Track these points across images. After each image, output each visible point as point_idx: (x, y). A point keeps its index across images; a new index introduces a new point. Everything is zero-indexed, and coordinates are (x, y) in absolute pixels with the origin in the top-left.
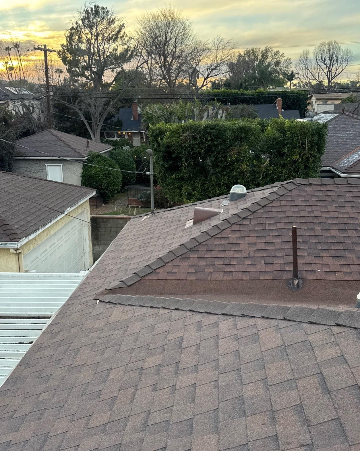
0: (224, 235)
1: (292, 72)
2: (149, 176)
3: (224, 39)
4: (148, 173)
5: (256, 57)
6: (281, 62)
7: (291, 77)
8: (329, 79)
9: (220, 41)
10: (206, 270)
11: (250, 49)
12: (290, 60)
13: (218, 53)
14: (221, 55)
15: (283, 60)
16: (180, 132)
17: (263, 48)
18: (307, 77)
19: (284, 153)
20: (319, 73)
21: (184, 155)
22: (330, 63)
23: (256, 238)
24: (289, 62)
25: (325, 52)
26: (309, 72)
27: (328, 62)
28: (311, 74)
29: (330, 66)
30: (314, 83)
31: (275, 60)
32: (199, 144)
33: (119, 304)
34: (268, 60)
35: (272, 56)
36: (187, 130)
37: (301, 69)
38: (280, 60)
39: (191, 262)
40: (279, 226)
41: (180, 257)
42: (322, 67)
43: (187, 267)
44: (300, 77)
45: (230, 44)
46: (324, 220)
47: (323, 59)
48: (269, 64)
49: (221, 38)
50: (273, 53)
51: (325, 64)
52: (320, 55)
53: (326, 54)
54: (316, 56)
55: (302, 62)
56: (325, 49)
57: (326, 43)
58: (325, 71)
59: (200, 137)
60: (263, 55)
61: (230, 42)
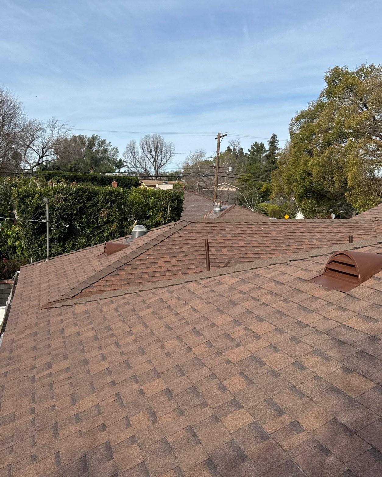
0: (142, 257)
1: (120, 160)
2: (45, 223)
3: (59, 121)
4: (44, 221)
5: (83, 143)
6: (108, 151)
7: (120, 165)
8: (155, 168)
9: (55, 122)
10: (136, 282)
11: (77, 136)
12: (117, 149)
13: (53, 133)
14: (57, 136)
15: (110, 149)
16: (51, 194)
17: (90, 136)
18: (136, 166)
19: (150, 215)
20: (146, 162)
21: (55, 217)
22: (156, 154)
23: (169, 258)
24: (116, 151)
25: (150, 144)
26: (136, 161)
27: (153, 152)
28: (138, 163)
29: (156, 157)
30: (142, 171)
31: (102, 148)
32: (71, 205)
33: (75, 304)
34: (95, 147)
35: (98, 144)
36: (59, 193)
37: (129, 157)
38: (107, 149)
39: (121, 277)
40: (184, 249)
41: (110, 274)
42: (148, 157)
43: (120, 281)
44: (128, 165)
45: (66, 126)
46: (216, 245)
47: (149, 150)
48: (97, 151)
49: (56, 119)
50: (100, 141)
51: (151, 154)
52: (146, 146)
53: (151, 146)
54: (143, 146)
55: (130, 151)
56: (150, 141)
57: (151, 135)
58: (152, 161)
59: (72, 199)
60: (90, 142)
61: (66, 124)
